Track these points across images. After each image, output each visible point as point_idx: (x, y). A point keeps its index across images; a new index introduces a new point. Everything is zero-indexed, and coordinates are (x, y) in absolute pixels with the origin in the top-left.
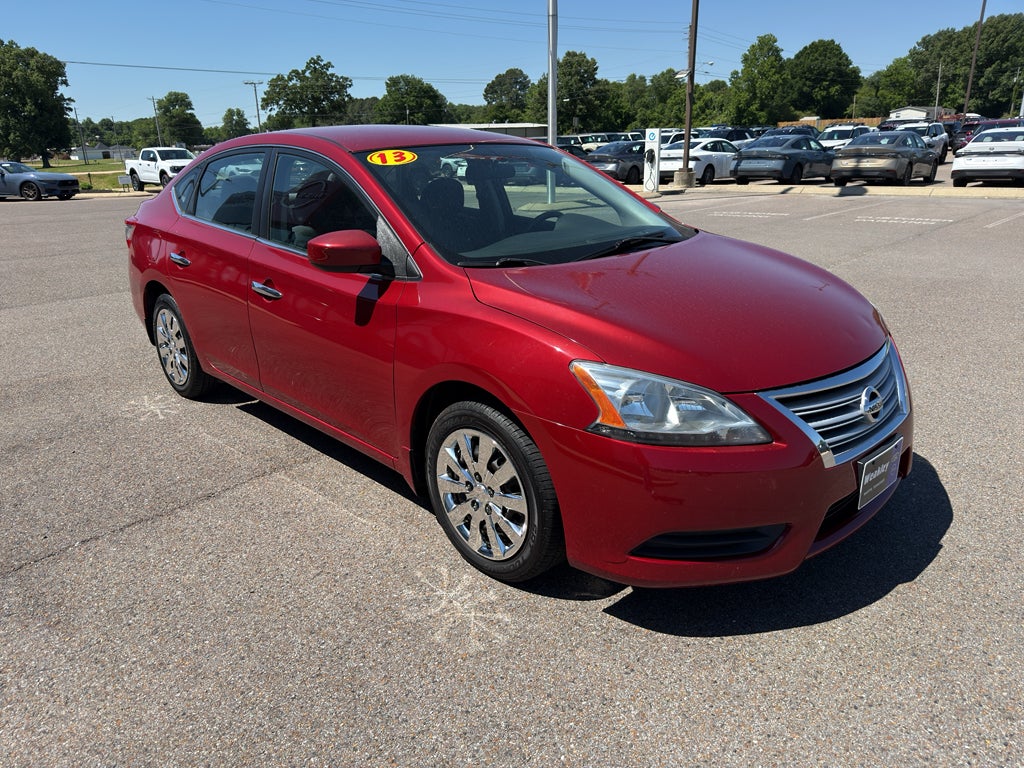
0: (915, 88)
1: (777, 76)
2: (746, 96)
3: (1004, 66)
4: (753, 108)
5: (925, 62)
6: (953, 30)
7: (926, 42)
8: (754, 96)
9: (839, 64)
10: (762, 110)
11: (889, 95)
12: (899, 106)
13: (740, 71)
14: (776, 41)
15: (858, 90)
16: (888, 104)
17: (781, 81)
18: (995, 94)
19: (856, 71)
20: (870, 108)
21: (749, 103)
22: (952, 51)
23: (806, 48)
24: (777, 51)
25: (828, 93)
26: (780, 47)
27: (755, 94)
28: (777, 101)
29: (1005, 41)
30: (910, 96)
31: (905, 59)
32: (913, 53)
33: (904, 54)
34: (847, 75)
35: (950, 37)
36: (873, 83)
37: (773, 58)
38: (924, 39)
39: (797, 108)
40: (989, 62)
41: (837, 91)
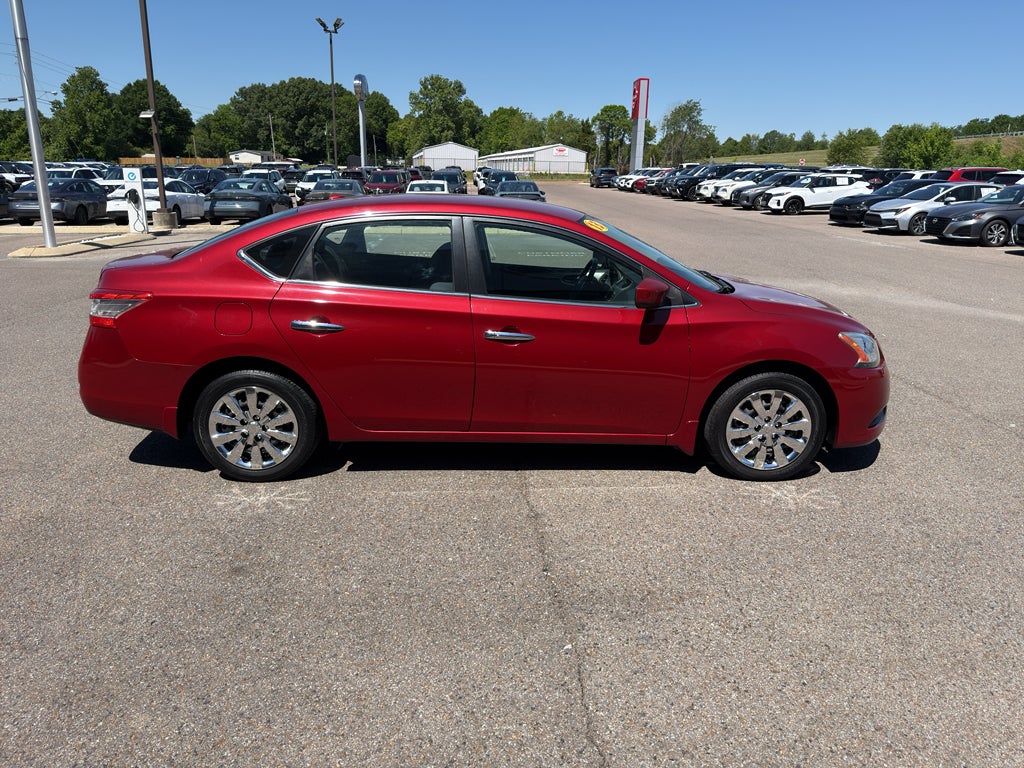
0: (242, 132)
1: (108, 111)
2: (76, 128)
3: (311, 120)
4: (88, 141)
5: (247, 111)
6: (264, 85)
7: (243, 92)
8: (85, 129)
9: (168, 104)
10: (98, 144)
11: (224, 139)
12: (234, 150)
13: (62, 101)
14: (98, 75)
15: (192, 131)
16: (223, 146)
17: (113, 116)
18: (309, 143)
19: (187, 114)
20: (207, 149)
21: (81, 136)
22: (267, 103)
23: (130, 85)
24: (101, 86)
25: (164, 132)
26: (104, 81)
27: (85, 127)
28: (110, 136)
29: (307, 99)
30: (240, 140)
31: (228, 105)
32: (234, 101)
33: (227, 102)
34: (179, 115)
35: (263, 91)
36: (204, 126)
37: (98, 92)
38: (241, 90)
39: (135, 144)
40: (299, 117)
41: (173, 130)
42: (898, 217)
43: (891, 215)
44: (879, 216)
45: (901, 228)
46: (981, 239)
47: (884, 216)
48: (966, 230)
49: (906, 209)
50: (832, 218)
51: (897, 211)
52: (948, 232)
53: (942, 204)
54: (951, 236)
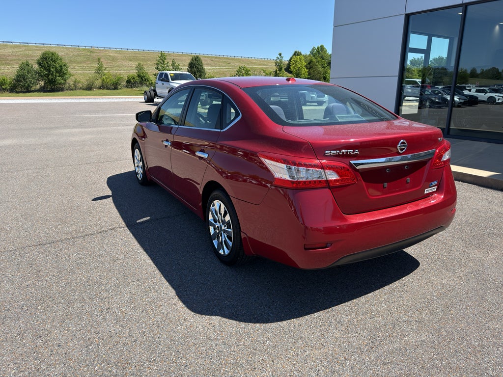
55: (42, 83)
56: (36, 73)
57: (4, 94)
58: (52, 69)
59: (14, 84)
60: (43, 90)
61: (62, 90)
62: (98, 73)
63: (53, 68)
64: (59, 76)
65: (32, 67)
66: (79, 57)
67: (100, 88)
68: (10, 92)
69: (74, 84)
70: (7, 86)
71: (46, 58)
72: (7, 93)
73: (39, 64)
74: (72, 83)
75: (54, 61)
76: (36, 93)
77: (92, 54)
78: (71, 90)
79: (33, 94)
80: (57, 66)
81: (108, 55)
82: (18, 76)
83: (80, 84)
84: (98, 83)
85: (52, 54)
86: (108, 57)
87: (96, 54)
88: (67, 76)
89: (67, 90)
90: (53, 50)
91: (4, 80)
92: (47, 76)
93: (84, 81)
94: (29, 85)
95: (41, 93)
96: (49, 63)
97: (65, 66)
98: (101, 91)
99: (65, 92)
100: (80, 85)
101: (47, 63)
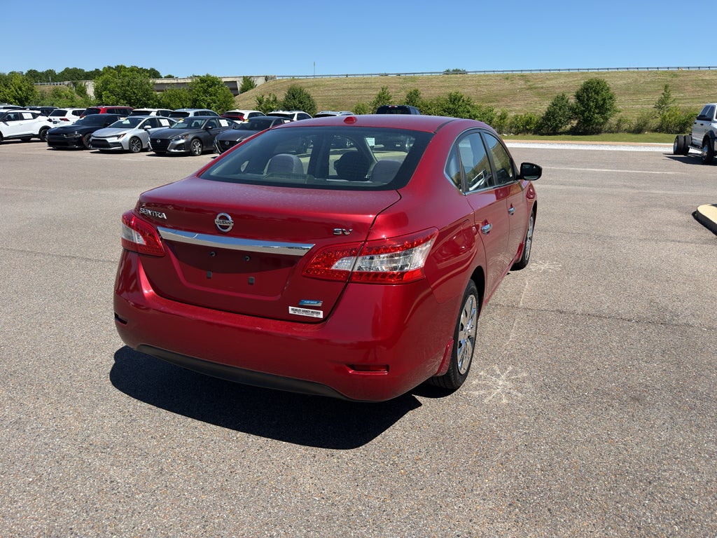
42: (120, 140)
43: (115, 140)
44: (106, 141)
45: (125, 149)
46: (189, 152)
47: (110, 140)
48: (179, 147)
49: (124, 135)
50: (50, 144)
51: (119, 136)
52: (171, 148)
53: (143, 131)
54: (173, 150)
55: (575, 123)
56: (571, 109)
57: (527, 136)
58: (591, 104)
59: (541, 124)
60: (574, 132)
61: (598, 132)
62: (660, 107)
63: (593, 102)
64: (597, 114)
65: (567, 102)
66: (652, 85)
67: (655, 131)
68: (534, 134)
69: (617, 125)
70: (533, 127)
71: (587, 89)
72: (530, 135)
73: (578, 97)
74: (615, 123)
75: (597, 93)
76: (563, 136)
77: (674, 79)
78: (612, 132)
79: (559, 136)
80: (600, 98)
81: (700, 78)
82: (547, 114)
83: (626, 124)
84: (655, 123)
85: (598, 83)
86: (700, 83)
87: (682, 78)
88: (609, 113)
89: (605, 132)
90: (599, 77)
91: (531, 118)
92: (583, 113)
93: (633, 119)
94: (557, 125)
95: (570, 136)
96: (590, 95)
97: (611, 98)
98: (657, 135)
99: (603, 135)
100: (626, 126)
101: (588, 95)
